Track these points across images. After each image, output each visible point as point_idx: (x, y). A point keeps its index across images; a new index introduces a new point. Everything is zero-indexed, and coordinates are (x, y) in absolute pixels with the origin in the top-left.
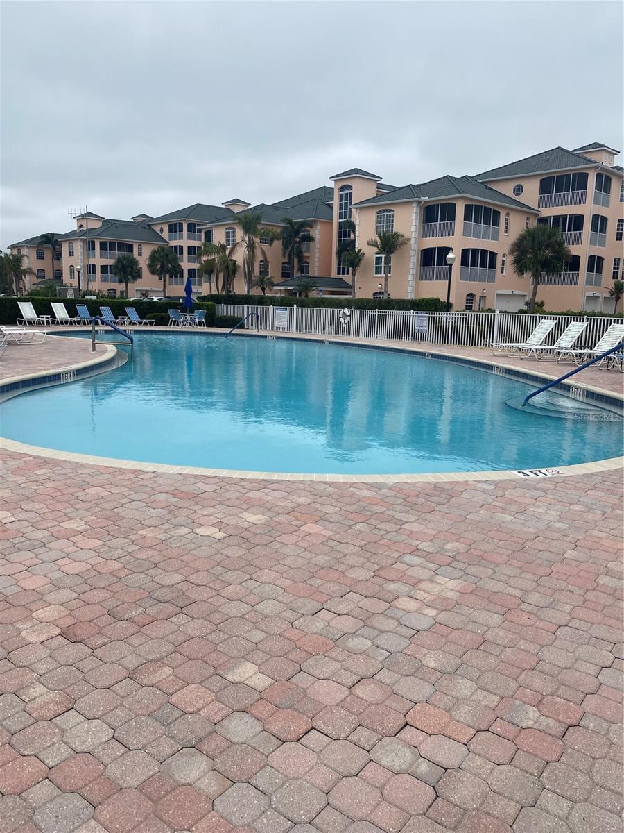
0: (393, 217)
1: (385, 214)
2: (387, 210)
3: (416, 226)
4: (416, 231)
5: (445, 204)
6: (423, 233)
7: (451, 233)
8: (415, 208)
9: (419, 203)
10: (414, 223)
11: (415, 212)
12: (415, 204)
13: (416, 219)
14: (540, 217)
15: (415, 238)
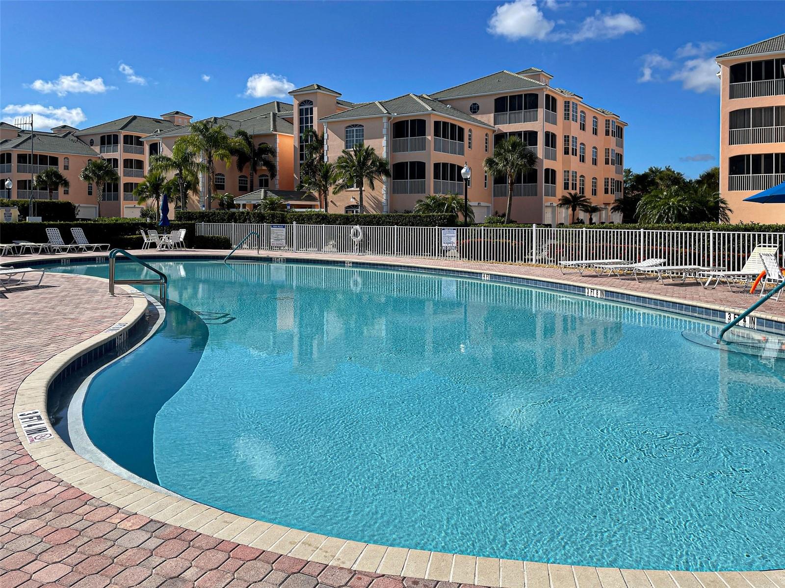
0: (363, 132)
1: (355, 129)
2: (356, 125)
3: (387, 141)
4: (387, 146)
5: (415, 120)
6: (394, 148)
7: (423, 148)
8: (385, 124)
9: (389, 118)
10: (385, 138)
11: (386, 127)
12: (385, 120)
13: (387, 134)
14: (496, 133)
15: (387, 153)
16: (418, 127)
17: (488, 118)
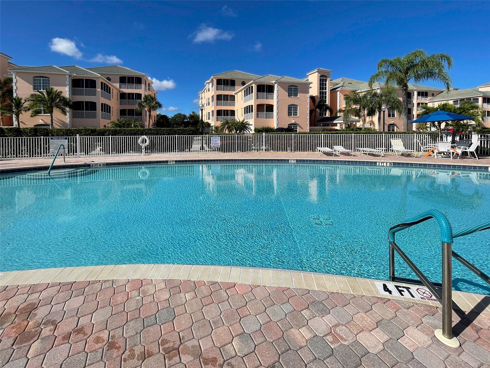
0: (49, 81)
1: (42, 79)
2: (43, 77)
3: (69, 88)
4: (69, 91)
5: (88, 79)
6: (73, 93)
7: (95, 95)
8: (68, 79)
9: (70, 76)
10: (68, 87)
11: (68, 81)
12: (67, 77)
13: (69, 85)
14: (120, 92)
15: (69, 95)
16: (91, 83)
17: (117, 85)
